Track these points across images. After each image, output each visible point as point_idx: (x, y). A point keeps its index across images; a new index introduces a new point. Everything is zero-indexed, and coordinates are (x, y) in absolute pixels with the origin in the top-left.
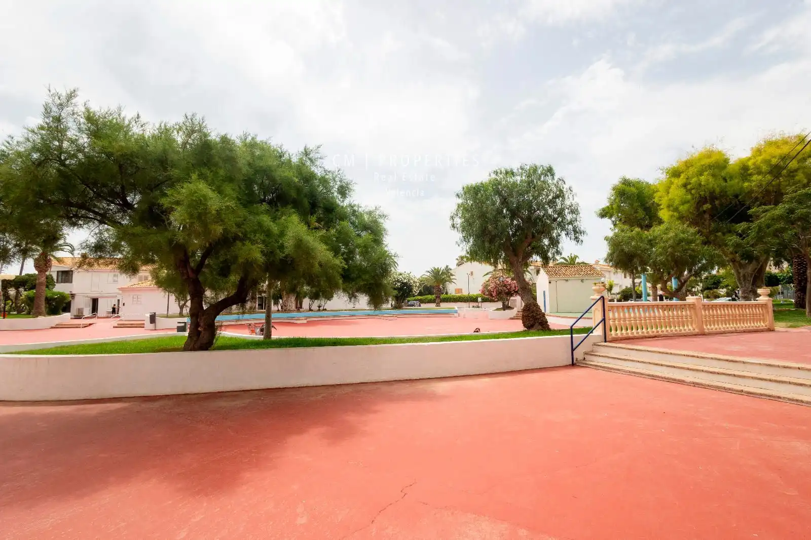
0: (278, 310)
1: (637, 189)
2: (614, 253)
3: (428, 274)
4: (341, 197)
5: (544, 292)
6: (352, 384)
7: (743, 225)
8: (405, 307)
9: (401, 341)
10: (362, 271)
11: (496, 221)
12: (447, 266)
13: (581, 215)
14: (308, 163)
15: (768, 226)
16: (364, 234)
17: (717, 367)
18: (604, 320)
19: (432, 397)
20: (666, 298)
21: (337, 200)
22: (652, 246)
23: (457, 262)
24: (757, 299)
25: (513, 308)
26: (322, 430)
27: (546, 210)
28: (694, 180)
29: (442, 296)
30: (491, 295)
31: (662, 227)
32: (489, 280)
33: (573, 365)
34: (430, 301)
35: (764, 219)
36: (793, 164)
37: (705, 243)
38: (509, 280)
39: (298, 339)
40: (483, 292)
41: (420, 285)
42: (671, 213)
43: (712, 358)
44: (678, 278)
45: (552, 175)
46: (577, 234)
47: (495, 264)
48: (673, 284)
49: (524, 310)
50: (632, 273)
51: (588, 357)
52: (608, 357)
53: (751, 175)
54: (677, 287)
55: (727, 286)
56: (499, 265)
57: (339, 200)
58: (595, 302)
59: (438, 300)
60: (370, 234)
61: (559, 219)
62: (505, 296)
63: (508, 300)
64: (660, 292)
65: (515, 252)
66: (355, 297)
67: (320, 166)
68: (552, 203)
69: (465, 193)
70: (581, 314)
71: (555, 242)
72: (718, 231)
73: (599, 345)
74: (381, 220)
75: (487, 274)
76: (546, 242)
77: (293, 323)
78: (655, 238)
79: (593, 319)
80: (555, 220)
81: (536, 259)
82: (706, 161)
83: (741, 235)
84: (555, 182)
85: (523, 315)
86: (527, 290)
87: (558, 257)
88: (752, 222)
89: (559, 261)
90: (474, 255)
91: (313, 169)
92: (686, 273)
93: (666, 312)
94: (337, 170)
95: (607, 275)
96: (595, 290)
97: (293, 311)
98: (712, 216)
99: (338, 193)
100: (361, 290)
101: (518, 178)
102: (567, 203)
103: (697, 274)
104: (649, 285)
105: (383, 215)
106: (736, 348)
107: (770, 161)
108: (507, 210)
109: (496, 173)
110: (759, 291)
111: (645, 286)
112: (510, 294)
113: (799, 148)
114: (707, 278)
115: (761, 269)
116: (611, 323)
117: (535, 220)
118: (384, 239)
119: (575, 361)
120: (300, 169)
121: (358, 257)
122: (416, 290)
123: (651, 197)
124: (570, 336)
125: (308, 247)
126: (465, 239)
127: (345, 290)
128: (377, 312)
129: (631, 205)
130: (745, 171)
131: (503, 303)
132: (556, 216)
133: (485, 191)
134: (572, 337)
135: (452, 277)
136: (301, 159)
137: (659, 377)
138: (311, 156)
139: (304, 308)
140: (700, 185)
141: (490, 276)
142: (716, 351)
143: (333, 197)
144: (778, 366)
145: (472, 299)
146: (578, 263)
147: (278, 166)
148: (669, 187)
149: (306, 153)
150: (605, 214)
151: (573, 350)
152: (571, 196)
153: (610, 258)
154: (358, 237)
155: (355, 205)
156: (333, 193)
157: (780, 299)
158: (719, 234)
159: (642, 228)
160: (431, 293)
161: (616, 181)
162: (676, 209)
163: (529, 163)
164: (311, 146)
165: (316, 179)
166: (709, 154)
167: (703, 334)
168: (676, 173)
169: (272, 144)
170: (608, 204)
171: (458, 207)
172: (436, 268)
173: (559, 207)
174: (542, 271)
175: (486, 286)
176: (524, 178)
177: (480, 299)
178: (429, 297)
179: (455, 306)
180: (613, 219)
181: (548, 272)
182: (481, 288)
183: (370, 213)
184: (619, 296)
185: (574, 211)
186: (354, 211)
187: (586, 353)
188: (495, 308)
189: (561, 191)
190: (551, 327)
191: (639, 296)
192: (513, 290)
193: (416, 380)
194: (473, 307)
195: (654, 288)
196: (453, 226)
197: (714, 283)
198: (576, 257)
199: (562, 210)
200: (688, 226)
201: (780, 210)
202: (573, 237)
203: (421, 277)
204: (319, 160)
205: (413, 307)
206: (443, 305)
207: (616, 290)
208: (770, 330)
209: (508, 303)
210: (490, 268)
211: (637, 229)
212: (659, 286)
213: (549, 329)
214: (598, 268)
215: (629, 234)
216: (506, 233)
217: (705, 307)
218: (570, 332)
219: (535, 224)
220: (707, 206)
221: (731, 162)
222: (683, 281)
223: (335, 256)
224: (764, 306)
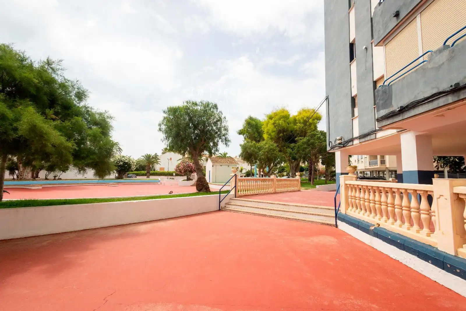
0: (14, 179)
1: (256, 123)
2: (244, 153)
3: (143, 158)
4: (78, 100)
5: (210, 171)
6: (75, 232)
7: (292, 145)
8: (125, 178)
9: (119, 200)
10: (90, 152)
11: (185, 129)
12: (156, 154)
13: (229, 132)
14: (50, 71)
15: (301, 146)
16: (94, 127)
17: (280, 208)
18: (236, 186)
19: (137, 234)
20: (264, 176)
21: (74, 102)
22: (260, 151)
23: (162, 151)
24: (296, 177)
25: (193, 180)
26: (45, 267)
27: (212, 127)
28: (277, 122)
29: (151, 172)
30: (181, 172)
31: (264, 142)
32: (180, 163)
33: (220, 210)
34: (143, 175)
35: (300, 143)
36: (310, 121)
37: (280, 151)
38: (191, 164)
39: (29, 201)
40: (176, 170)
41: (137, 164)
42: (268, 136)
43: (277, 204)
44: (269, 167)
45: (216, 109)
46: (227, 141)
47: (184, 155)
48: (267, 169)
49: (197, 181)
50: (251, 163)
51: (227, 206)
52: (237, 205)
53: (297, 123)
54: (268, 171)
55: (286, 171)
56: (186, 155)
57: (76, 102)
58: (232, 177)
59: (148, 175)
60: (100, 128)
61: (219, 133)
62: (188, 173)
63: (190, 175)
64: (262, 173)
65: (195, 148)
66: (85, 170)
67: (61, 74)
68: (215, 123)
69: (169, 111)
70: (225, 183)
71: (216, 145)
72: (284, 146)
73: (232, 199)
74: (108, 120)
75: (179, 160)
76: (211, 144)
77: (26, 189)
78: (261, 147)
79: (231, 186)
80: (216, 133)
81: (206, 153)
82: (282, 114)
83: (292, 149)
84: (218, 112)
85: (197, 184)
86: (200, 170)
87: (217, 153)
88: (296, 143)
89: (218, 155)
90: (172, 148)
91: (54, 75)
92: (272, 165)
93: (262, 183)
94: (75, 81)
95: (240, 163)
96: (232, 171)
97: (29, 180)
98: (283, 139)
99: (75, 97)
100: (89, 165)
101: (199, 108)
102: (223, 124)
103: (276, 165)
104: (258, 169)
105: (111, 117)
106: (287, 199)
107: (303, 118)
108: (192, 124)
109: (187, 102)
110: (297, 174)
111: (256, 169)
112: (191, 172)
113: (312, 114)
114: (279, 167)
115: (298, 164)
116: (239, 188)
117: (206, 132)
118: (110, 133)
119: (220, 208)
120: (41, 73)
121: (88, 143)
122: (134, 167)
123: (261, 127)
124: (219, 195)
125: (42, 132)
126: (167, 138)
127: (75, 165)
128: (101, 181)
129: (253, 130)
130: (295, 121)
131: (187, 177)
132: (217, 131)
133: (179, 111)
134: (220, 195)
135: (158, 161)
136: (43, 67)
137: (256, 214)
138: (53, 66)
139: (40, 178)
140: (279, 125)
141: (181, 161)
142: (279, 200)
143: (70, 99)
144: (299, 206)
145: (169, 174)
146: (227, 157)
147: (19, 67)
148: (268, 124)
149: (49, 63)
150: (241, 133)
151: (220, 202)
152: (225, 121)
153: (241, 155)
154: (90, 129)
155: (88, 107)
156: (71, 96)
157: (304, 177)
158: (285, 148)
159: (256, 142)
160: (143, 170)
161: (247, 117)
162: (270, 135)
163: (205, 100)
164: (53, 58)
165: (56, 84)
166: (283, 111)
167: (275, 193)
168: (271, 118)
169: (14, 49)
170: (243, 128)
171: (164, 119)
172: (149, 154)
173: (219, 126)
174: (209, 160)
175: (178, 167)
176: (202, 108)
177: (174, 174)
178: (143, 172)
179: (159, 178)
180: (245, 136)
181: (212, 161)
182: (175, 167)
183: (101, 114)
184: (245, 174)
185: (226, 130)
186: (88, 111)
187: (226, 204)
188: (182, 180)
189: (220, 118)
190: (211, 190)
191: (253, 175)
192: (193, 170)
193: (126, 224)
194: (170, 179)
195: (260, 171)
196: (160, 130)
197: (282, 170)
198: (227, 153)
199: (220, 128)
200: (274, 143)
201: (305, 140)
202: (225, 143)
203: (138, 159)
204: (60, 70)
205: (131, 178)
206: (152, 177)
207: (244, 171)
208: (299, 191)
209: (190, 177)
210: (181, 157)
211: (254, 142)
212: (261, 170)
213: (210, 191)
214: (236, 160)
215: (250, 144)
216: (191, 137)
217: (278, 180)
218: (219, 193)
219: (206, 134)
220: (281, 135)
221: (291, 116)
222: (271, 168)
223: (67, 140)
224: (298, 180)
